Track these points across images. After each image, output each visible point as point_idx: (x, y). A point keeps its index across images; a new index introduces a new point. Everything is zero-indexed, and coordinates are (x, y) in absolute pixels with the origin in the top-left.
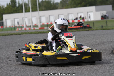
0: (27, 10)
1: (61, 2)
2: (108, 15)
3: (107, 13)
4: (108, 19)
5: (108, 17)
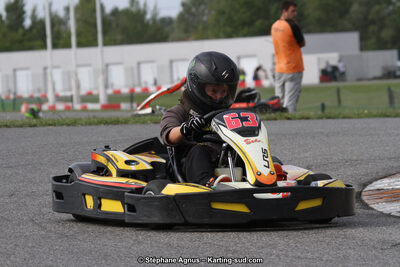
0: (61, 42)
1: (181, 17)
2: (345, 66)
3: (340, 61)
4: (344, 80)
5: (343, 74)
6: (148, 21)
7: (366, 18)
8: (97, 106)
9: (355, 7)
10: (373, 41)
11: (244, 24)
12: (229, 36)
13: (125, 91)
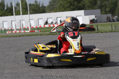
6: (40, 7)
7: (101, 5)
8: (28, 31)
9: (98, 2)
10: (103, 12)
11: (67, 8)
12: (63, 11)
13: (35, 27)
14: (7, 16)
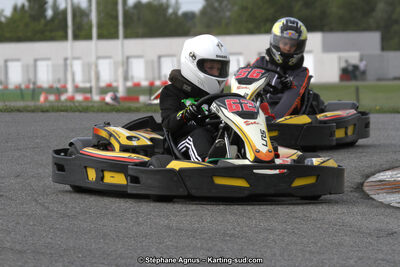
0: (81, 33)
1: (204, 12)
2: (366, 66)
3: (361, 60)
4: (364, 79)
5: (364, 73)
6: (170, 15)
7: (390, 18)
10: (396, 41)
13: (145, 83)
14: (52, 39)
